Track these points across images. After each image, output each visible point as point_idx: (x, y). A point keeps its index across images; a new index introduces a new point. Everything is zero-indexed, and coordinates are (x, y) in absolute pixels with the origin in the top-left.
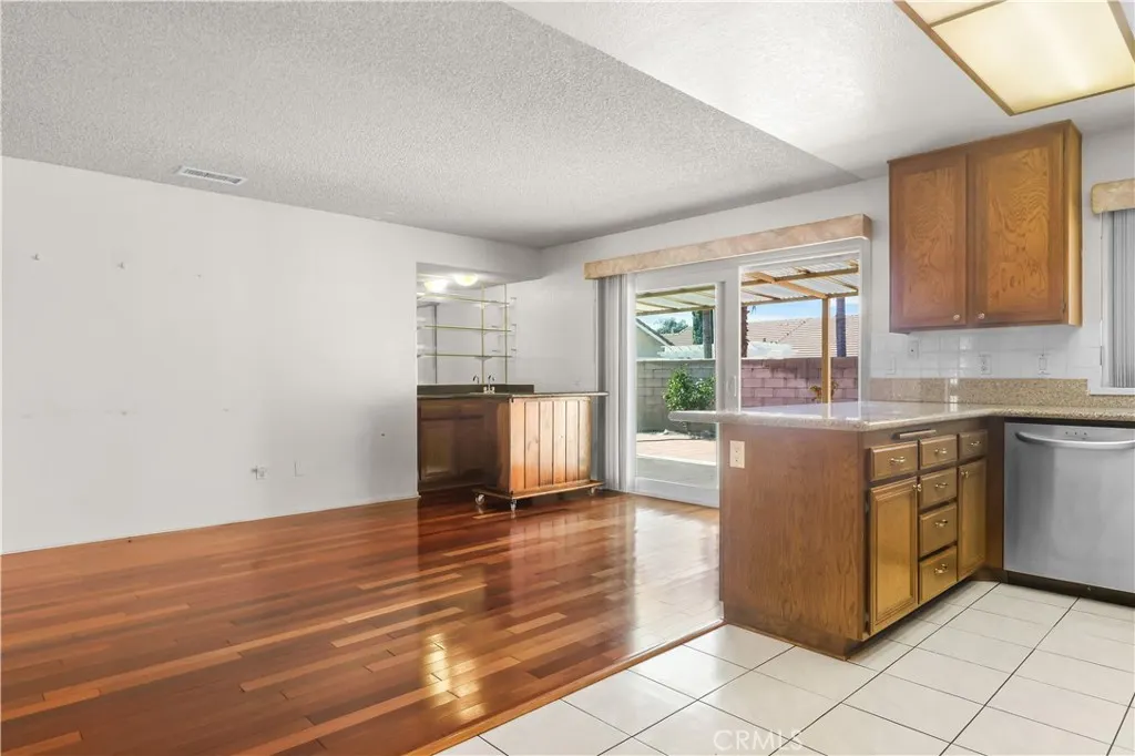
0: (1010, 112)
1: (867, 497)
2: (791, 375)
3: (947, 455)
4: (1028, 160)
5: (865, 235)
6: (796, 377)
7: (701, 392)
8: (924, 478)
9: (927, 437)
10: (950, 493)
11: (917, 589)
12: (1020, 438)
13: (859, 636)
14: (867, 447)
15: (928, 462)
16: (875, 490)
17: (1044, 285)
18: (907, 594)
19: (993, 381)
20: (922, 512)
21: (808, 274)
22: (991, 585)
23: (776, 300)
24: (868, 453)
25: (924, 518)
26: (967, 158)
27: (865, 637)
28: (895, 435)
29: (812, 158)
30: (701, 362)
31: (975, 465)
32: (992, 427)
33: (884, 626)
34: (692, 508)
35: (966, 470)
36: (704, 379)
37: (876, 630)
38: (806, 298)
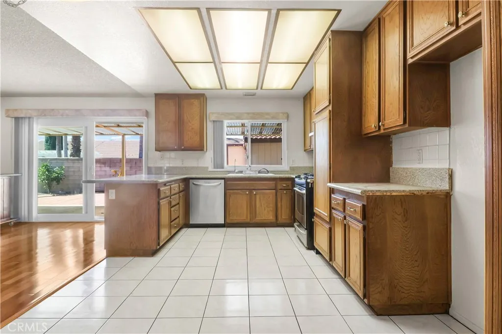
0: (191, 88)
1: (159, 203)
2: (103, 165)
3: (177, 190)
4: (194, 102)
5: (146, 116)
6: (105, 166)
7: (58, 174)
8: (172, 197)
9: (172, 184)
10: (177, 201)
11: (170, 232)
12: (193, 183)
13: (157, 247)
14: (158, 188)
15: (173, 192)
16: (161, 201)
17: (199, 139)
18: (168, 233)
19: (185, 167)
20: (171, 207)
21: (118, 126)
22: (186, 229)
23: (102, 134)
24: (159, 190)
25: (172, 209)
26: (179, 98)
27: (158, 247)
28: (165, 184)
29: (129, 87)
30: (56, 159)
31: (183, 193)
32: (186, 181)
33: (163, 243)
34: (70, 224)
35: (181, 194)
36: (59, 167)
37: (161, 245)
38: (115, 134)
